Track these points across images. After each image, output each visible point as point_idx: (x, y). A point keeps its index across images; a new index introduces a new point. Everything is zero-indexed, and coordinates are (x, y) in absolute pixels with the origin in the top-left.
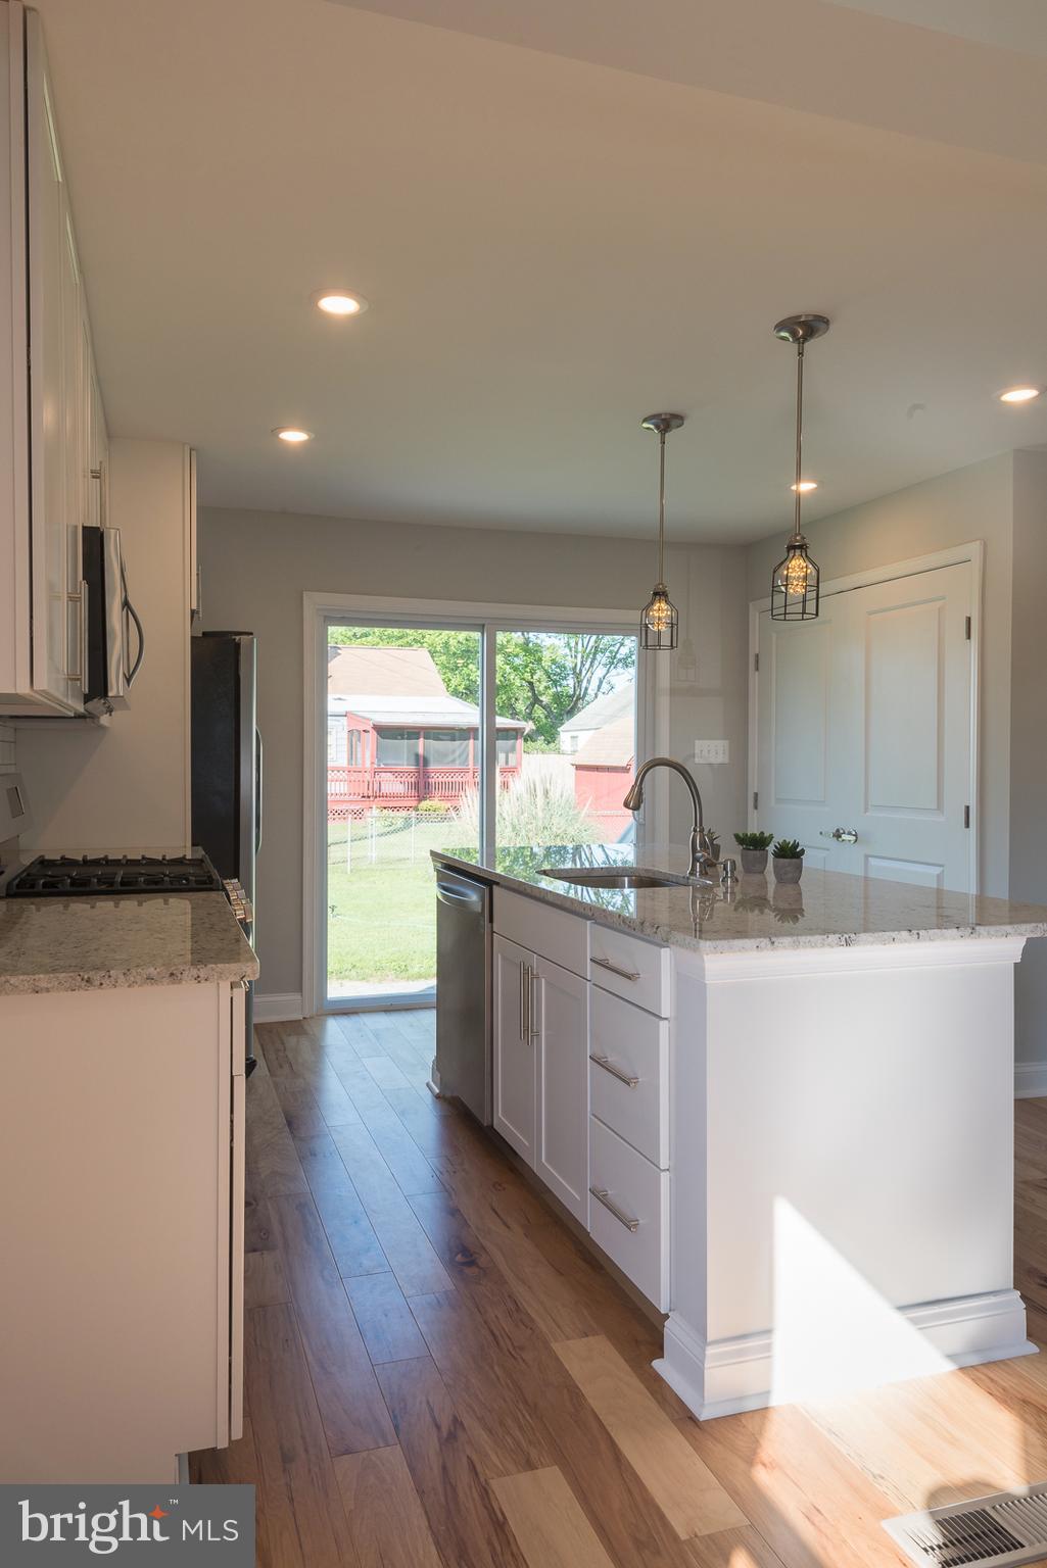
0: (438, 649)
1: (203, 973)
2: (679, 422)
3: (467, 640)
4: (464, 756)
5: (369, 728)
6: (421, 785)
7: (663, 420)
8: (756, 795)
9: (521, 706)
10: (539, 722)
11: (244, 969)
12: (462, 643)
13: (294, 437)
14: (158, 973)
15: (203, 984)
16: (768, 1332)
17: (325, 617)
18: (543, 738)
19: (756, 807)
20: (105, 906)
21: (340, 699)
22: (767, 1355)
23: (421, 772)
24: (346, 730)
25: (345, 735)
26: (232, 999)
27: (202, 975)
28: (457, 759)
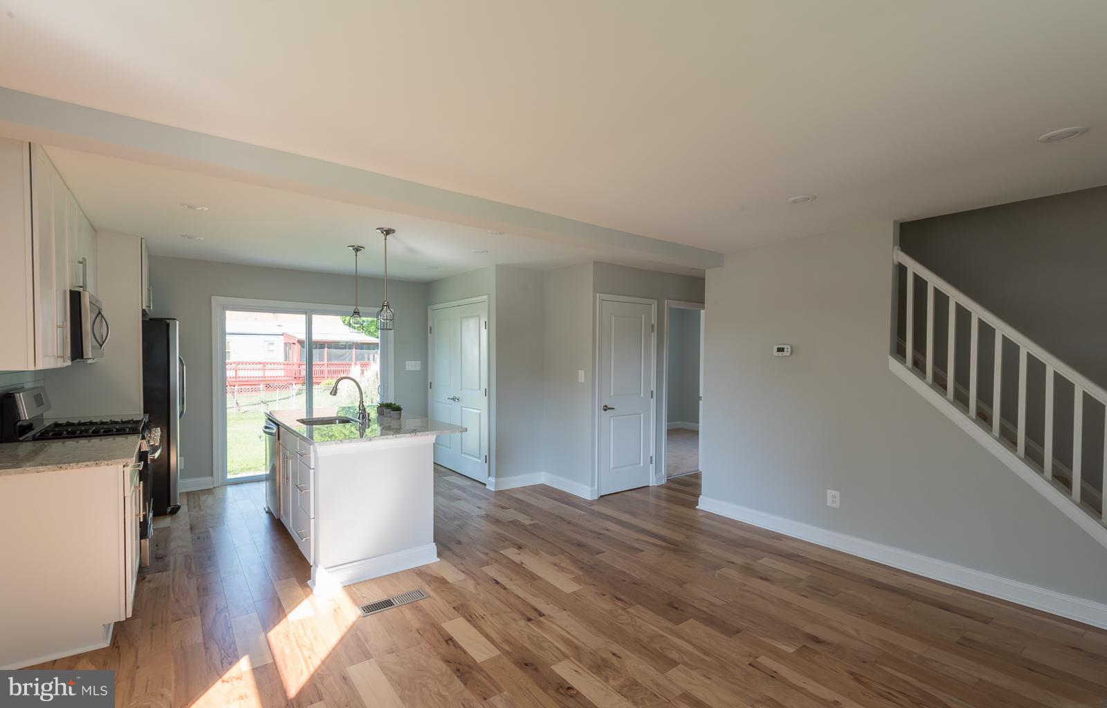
2: (362, 249)
4: (350, 357)
5: (294, 341)
6: (326, 371)
7: (356, 248)
8: (431, 383)
14: (91, 464)
17: (224, 307)
19: (431, 388)
20: (83, 442)
21: (280, 326)
23: (326, 365)
24: (283, 342)
25: (283, 346)
26: (124, 471)
27: (109, 463)
28: (346, 358)
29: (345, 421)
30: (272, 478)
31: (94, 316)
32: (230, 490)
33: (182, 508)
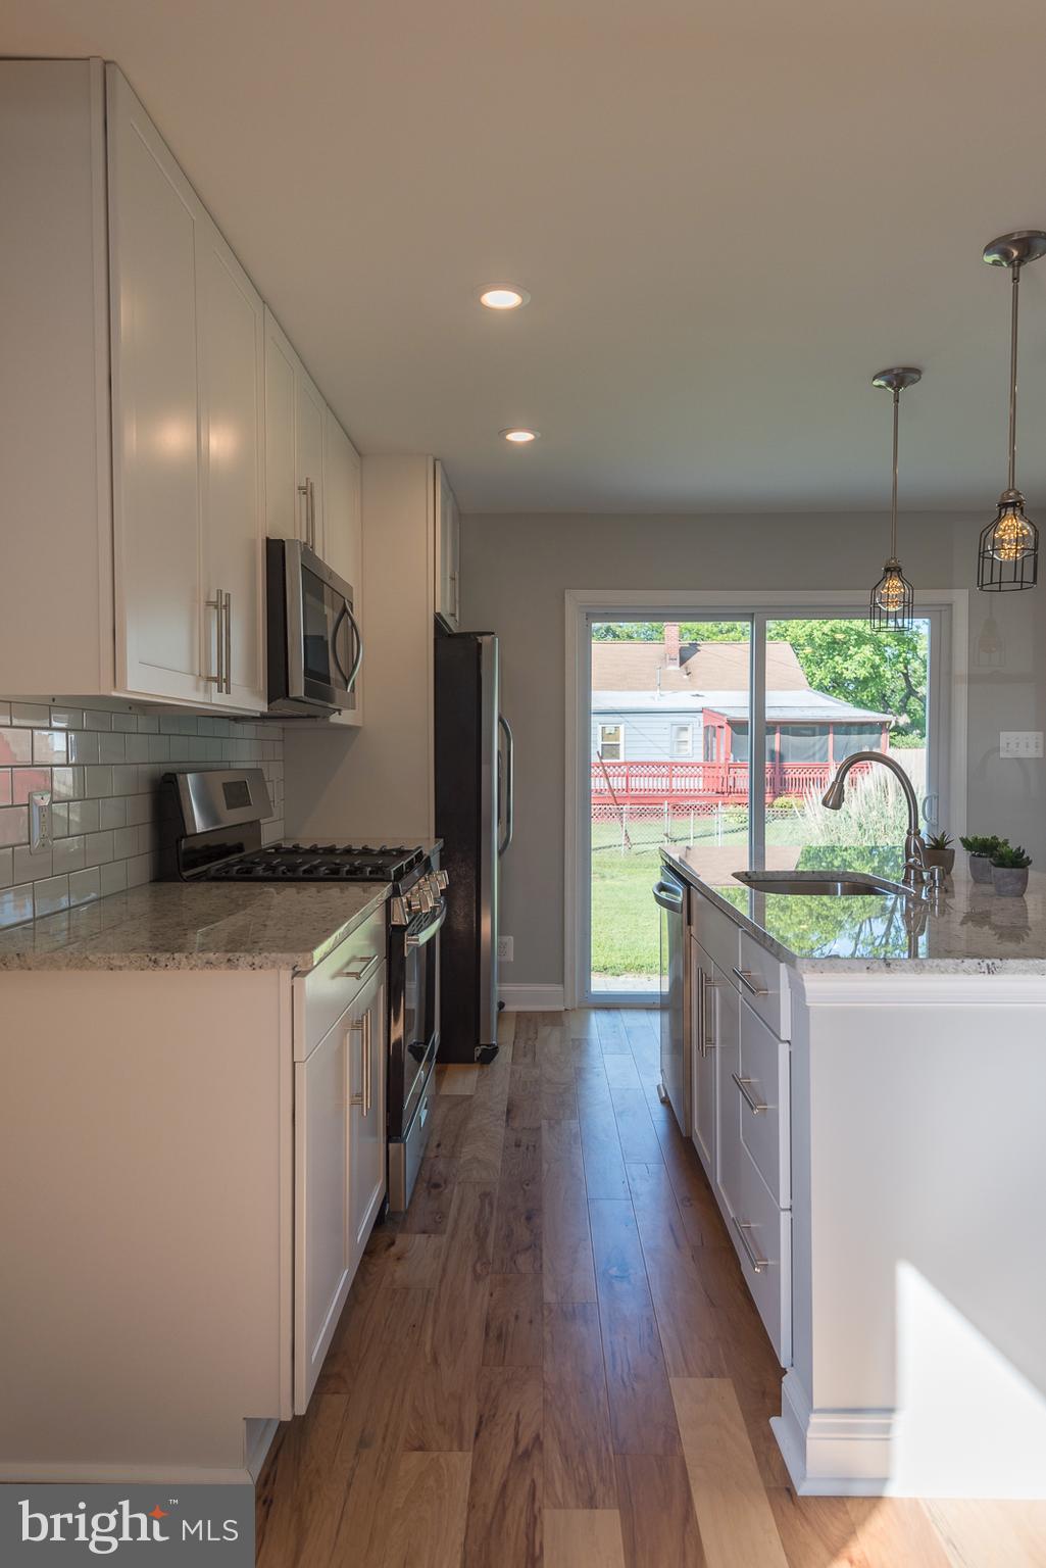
0: (801, 642)
1: (257, 961)
2: (916, 376)
3: (832, 630)
4: (823, 752)
5: (723, 724)
6: (777, 780)
7: (897, 375)
9: (896, 700)
10: (915, 715)
11: (296, 959)
12: (827, 635)
13: (520, 437)
14: (217, 958)
15: (258, 971)
16: (890, 1410)
17: (587, 614)
18: (918, 731)
21: (698, 695)
22: (885, 1437)
23: (777, 769)
24: (702, 726)
25: (701, 731)
26: (293, 987)
27: (256, 963)
28: (814, 754)
29: (862, 887)
30: (672, 1004)
31: (337, 616)
32: (598, 1022)
33: (502, 1049)
